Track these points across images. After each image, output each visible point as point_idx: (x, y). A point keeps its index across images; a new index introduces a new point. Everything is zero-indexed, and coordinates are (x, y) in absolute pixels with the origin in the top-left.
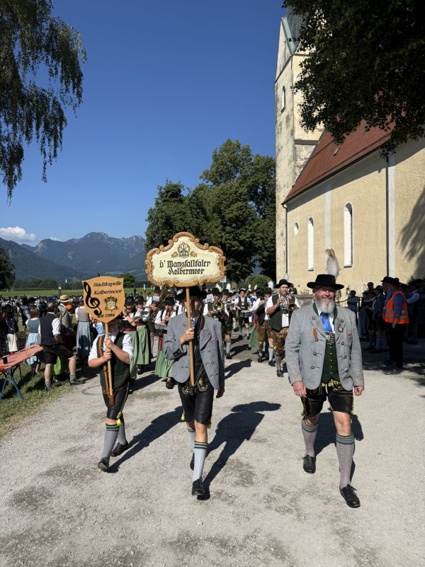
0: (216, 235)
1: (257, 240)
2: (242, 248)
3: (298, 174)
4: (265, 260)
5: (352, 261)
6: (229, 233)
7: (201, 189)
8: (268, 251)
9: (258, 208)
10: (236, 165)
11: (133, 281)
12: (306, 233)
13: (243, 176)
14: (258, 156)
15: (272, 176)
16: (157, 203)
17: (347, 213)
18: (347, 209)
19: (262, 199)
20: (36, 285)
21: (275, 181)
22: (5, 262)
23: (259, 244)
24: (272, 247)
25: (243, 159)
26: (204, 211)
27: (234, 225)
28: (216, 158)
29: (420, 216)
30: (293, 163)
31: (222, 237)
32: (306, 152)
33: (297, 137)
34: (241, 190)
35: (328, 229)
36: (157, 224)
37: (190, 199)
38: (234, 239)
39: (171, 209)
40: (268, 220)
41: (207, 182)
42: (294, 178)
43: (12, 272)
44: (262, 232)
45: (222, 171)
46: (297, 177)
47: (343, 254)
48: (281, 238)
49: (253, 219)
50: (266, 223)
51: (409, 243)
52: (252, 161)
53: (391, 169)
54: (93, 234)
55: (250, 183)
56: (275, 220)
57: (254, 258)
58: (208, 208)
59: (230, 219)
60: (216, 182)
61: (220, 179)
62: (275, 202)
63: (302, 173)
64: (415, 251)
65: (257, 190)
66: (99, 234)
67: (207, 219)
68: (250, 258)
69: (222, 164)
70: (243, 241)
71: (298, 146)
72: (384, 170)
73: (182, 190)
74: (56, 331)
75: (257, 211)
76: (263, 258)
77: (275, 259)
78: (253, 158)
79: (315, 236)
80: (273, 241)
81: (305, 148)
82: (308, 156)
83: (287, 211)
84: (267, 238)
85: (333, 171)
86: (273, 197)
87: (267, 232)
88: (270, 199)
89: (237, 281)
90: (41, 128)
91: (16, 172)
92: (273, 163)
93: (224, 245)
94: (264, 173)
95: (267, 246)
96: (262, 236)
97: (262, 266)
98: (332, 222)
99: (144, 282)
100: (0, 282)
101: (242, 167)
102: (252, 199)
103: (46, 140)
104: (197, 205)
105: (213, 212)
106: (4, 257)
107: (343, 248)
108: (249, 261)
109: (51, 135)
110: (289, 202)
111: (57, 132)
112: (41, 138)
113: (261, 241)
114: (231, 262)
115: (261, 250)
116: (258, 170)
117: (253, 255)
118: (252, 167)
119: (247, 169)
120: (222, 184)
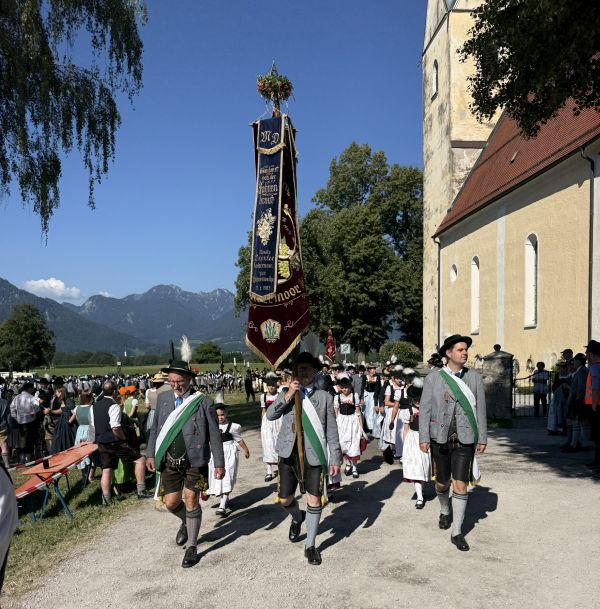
0: (336, 285)
1: (395, 291)
2: (373, 303)
3: (457, 192)
4: (406, 320)
5: (536, 320)
6: (354, 281)
7: (315, 217)
8: (410, 307)
9: (397, 245)
10: (364, 182)
11: (218, 354)
12: (468, 280)
13: (375, 197)
14: (396, 166)
15: (418, 197)
17: (530, 249)
18: (529, 243)
19: (403, 231)
20: (84, 360)
21: (422, 203)
22: (41, 328)
23: (398, 297)
24: (418, 301)
25: (374, 172)
26: (319, 251)
27: (361, 270)
28: (335, 171)
30: (448, 177)
31: (344, 287)
32: (468, 159)
33: (455, 136)
34: (371, 218)
35: (500, 274)
38: (362, 290)
40: (411, 262)
41: (322, 207)
42: (450, 198)
43: (50, 342)
44: (403, 279)
46: (455, 197)
47: (523, 309)
48: (431, 288)
49: (390, 261)
52: (388, 175)
53: (596, 179)
54: (160, 288)
55: (385, 206)
56: (422, 261)
57: (390, 317)
58: (325, 245)
59: (355, 261)
60: (335, 206)
61: (342, 202)
62: (422, 235)
63: (462, 190)
65: (395, 217)
66: (168, 288)
67: (324, 262)
68: (386, 318)
69: (344, 180)
70: (375, 293)
71: (456, 151)
72: (587, 183)
74: (114, 423)
75: (396, 249)
76: (404, 317)
77: (422, 318)
78: (390, 170)
79: (482, 284)
80: (419, 292)
81: (468, 154)
82: (471, 166)
83: (441, 246)
84: (409, 288)
85: (508, 187)
86: (419, 227)
87: (410, 279)
88: (414, 231)
89: (366, 351)
90: (85, 130)
91: (51, 195)
92: (419, 176)
93: (346, 300)
94: (406, 191)
95: (410, 299)
96: (403, 285)
97: (402, 329)
98: (507, 264)
99: (233, 355)
100: (35, 356)
101: (373, 183)
102: (387, 231)
103: (92, 147)
104: (309, 241)
105: (332, 251)
106: (39, 321)
107: (523, 302)
108: (383, 323)
109: (98, 139)
110: (443, 234)
111: (106, 135)
112: (84, 143)
113: (401, 293)
114: (357, 325)
115: (401, 306)
116: (397, 187)
117: (389, 314)
118: (388, 183)
119: (380, 187)
120: (345, 210)
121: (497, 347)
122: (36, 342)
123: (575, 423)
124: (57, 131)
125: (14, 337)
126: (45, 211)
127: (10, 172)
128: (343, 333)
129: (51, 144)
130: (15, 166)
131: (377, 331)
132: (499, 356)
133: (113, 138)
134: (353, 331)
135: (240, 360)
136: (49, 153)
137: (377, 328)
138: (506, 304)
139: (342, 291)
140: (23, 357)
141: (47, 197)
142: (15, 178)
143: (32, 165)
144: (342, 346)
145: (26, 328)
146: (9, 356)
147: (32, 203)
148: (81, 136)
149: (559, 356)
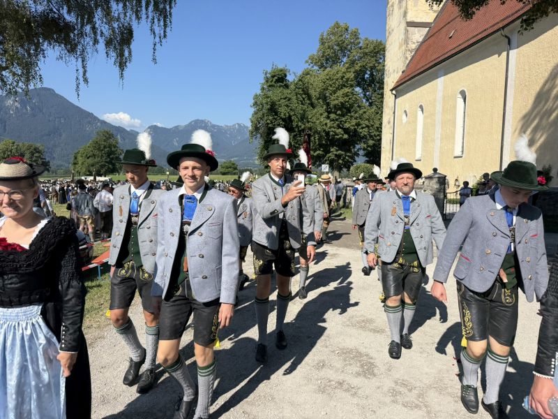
0: (321, 122)
1: (362, 128)
2: (346, 136)
3: (409, 58)
4: (369, 149)
5: (462, 152)
6: (333, 120)
7: (308, 74)
8: (373, 140)
9: (365, 95)
10: (343, 49)
11: (235, 169)
12: (415, 121)
13: (350, 60)
14: (367, 39)
15: (381, 61)
16: (263, 89)
17: (460, 101)
18: (460, 96)
19: (370, 85)
21: (384, 66)
22: (115, 147)
23: (364, 132)
24: (378, 135)
25: (351, 43)
26: (310, 97)
27: (339, 112)
28: (322, 42)
29: (543, 103)
30: (404, 47)
31: (326, 124)
32: (418, 35)
33: (409, 19)
34: (348, 76)
35: (438, 118)
36: (262, 110)
37: (296, 84)
38: (339, 127)
39: (277, 94)
40: (374, 107)
41: (313, 67)
42: (404, 62)
44: (368, 120)
45: (329, 55)
46: (408, 62)
47: (454, 144)
48: (388, 126)
49: (359, 106)
50: (373, 110)
51: (528, 132)
52: (360, 45)
53: (511, 52)
54: (197, 121)
55: (357, 68)
56: (382, 107)
57: (358, 147)
58: (314, 93)
59: (335, 106)
60: (322, 66)
61: (327, 63)
62: (383, 88)
63: (413, 57)
65: (364, 75)
66: (203, 121)
67: (313, 105)
68: (354, 147)
70: (348, 129)
71: (408, 28)
72: (505, 54)
73: (288, 74)
75: (364, 98)
76: (368, 146)
77: (380, 147)
78: (361, 42)
79: (425, 125)
80: (379, 129)
81: (418, 31)
82: (421, 40)
83: (396, 97)
84: (372, 126)
85: (446, 56)
86: (381, 83)
87: (373, 119)
88: (378, 85)
89: (340, 170)
90: (151, 8)
91: (126, 53)
92: (383, 47)
93: (327, 134)
94: (373, 57)
95: (372, 134)
96: (368, 124)
97: (366, 155)
98: (443, 110)
100: (110, 166)
101: (349, 51)
102: (359, 85)
103: (156, 20)
104: (303, 90)
105: (319, 99)
106: (114, 142)
107: (454, 138)
108: (353, 150)
109: (160, 15)
110: (398, 88)
111: (166, 11)
112: (150, 17)
113: (366, 129)
114: (334, 151)
115: (366, 138)
116: (366, 54)
117: (357, 144)
118: (360, 51)
119: (355, 53)
120: (328, 69)
121: (435, 170)
122: (111, 156)
124: (132, 8)
125: (97, 152)
126: (122, 65)
127: (99, 37)
128: (324, 156)
129: (128, 19)
130: (102, 33)
131: (348, 156)
132: (437, 176)
133: (170, 14)
136: (126, 24)
137: (348, 154)
138: (442, 139)
139: (324, 127)
140: (102, 166)
141: (123, 55)
142: (102, 41)
143: (114, 31)
144: (323, 166)
145: (105, 147)
146: (92, 166)
147: (113, 59)
148: (148, 13)
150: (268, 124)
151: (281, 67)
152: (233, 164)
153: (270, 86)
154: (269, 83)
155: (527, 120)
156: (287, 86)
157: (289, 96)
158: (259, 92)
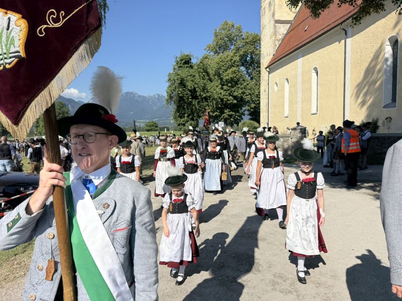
0: (217, 92)
1: (247, 95)
2: (235, 102)
3: (278, 46)
4: (252, 110)
5: (317, 110)
6: (226, 90)
7: (206, 58)
8: (254, 104)
9: (247, 72)
10: (231, 40)
11: (157, 127)
12: (283, 89)
13: (236, 48)
15: (258, 48)
16: (175, 69)
17: (314, 74)
18: (314, 71)
19: (250, 65)
21: (260, 51)
22: (67, 113)
23: (247, 98)
24: (258, 100)
25: (236, 35)
26: (208, 74)
27: (230, 85)
28: (216, 35)
29: (370, 75)
30: (273, 38)
31: (221, 93)
32: (283, 29)
33: (277, 18)
34: (235, 59)
35: (299, 87)
36: (174, 84)
37: (199, 65)
38: (230, 95)
39: (185, 72)
40: (254, 80)
41: (210, 53)
42: (274, 48)
44: (250, 89)
45: (221, 44)
46: (276, 48)
47: (311, 105)
48: (264, 94)
49: (244, 80)
50: (253, 83)
51: (361, 95)
52: (243, 37)
53: (347, 40)
54: (128, 93)
55: (241, 53)
56: (260, 80)
57: (244, 109)
58: (211, 72)
59: (227, 80)
60: (216, 52)
61: (220, 50)
62: (260, 67)
63: (280, 44)
64: (365, 101)
65: (246, 58)
66: (131, 93)
67: (211, 80)
68: (241, 109)
70: (236, 96)
71: (276, 24)
72: (343, 41)
73: (192, 58)
75: (247, 74)
76: (251, 108)
77: (260, 109)
78: (244, 35)
79: (290, 92)
80: (258, 96)
81: (283, 26)
82: (285, 32)
83: (269, 73)
84: (253, 94)
85: (303, 43)
86: (259, 63)
87: (254, 89)
88: (256, 65)
89: (232, 125)
92: (259, 38)
93: (222, 100)
94: (252, 45)
95: (254, 99)
96: (250, 92)
97: (250, 115)
98: (303, 81)
99: (165, 127)
101: (235, 41)
102: (243, 65)
104: (203, 70)
105: (215, 75)
106: (66, 110)
107: (310, 101)
108: (240, 111)
110: (271, 67)
113: (249, 96)
114: (227, 112)
115: (249, 103)
116: (247, 43)
117: (243, 107)
118: (243, 41)
119: (239, 43)
120: (221, 54)
121: (298, 124)
123: (337, 161)
128: (220, 116)
131: (238, 116)
132: (299, 128)
134: (225, 115)
135: (168, 130)
137: (237, 114)
138: (302, 102)
139: (220, 95)
144: (220, 123)
145: (59, 113)
149: (329, 128)
150: (179, 94)
151: (186, 53)
152: (155, 123)
153: (179, 67)
154: (179, 65)
155: (360, 87)
156: (191, 67)
157: (193, 74)
158: (172, 71)
